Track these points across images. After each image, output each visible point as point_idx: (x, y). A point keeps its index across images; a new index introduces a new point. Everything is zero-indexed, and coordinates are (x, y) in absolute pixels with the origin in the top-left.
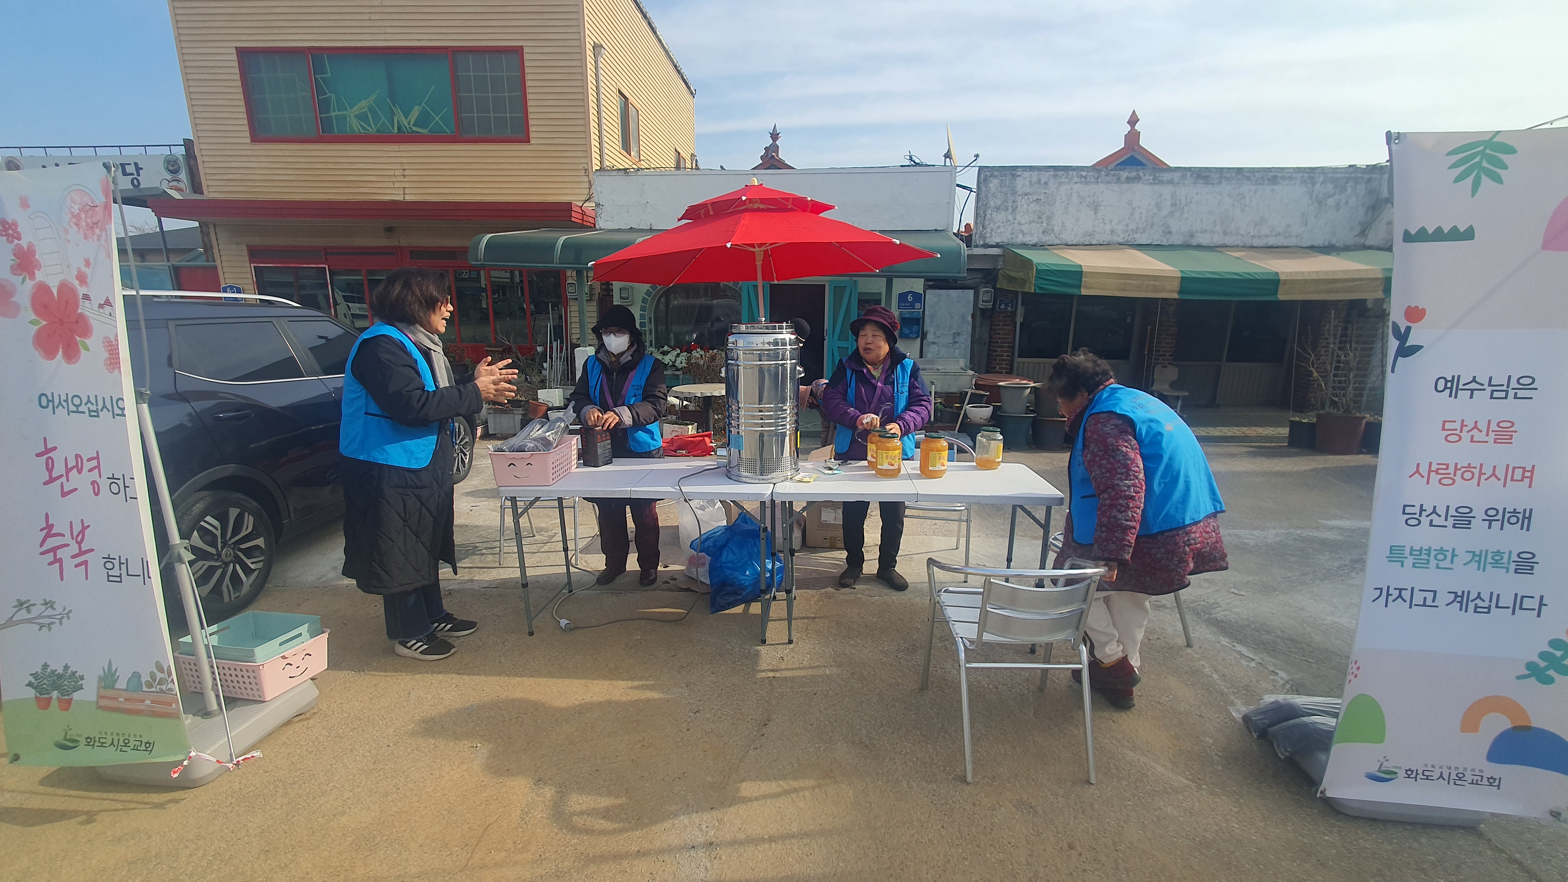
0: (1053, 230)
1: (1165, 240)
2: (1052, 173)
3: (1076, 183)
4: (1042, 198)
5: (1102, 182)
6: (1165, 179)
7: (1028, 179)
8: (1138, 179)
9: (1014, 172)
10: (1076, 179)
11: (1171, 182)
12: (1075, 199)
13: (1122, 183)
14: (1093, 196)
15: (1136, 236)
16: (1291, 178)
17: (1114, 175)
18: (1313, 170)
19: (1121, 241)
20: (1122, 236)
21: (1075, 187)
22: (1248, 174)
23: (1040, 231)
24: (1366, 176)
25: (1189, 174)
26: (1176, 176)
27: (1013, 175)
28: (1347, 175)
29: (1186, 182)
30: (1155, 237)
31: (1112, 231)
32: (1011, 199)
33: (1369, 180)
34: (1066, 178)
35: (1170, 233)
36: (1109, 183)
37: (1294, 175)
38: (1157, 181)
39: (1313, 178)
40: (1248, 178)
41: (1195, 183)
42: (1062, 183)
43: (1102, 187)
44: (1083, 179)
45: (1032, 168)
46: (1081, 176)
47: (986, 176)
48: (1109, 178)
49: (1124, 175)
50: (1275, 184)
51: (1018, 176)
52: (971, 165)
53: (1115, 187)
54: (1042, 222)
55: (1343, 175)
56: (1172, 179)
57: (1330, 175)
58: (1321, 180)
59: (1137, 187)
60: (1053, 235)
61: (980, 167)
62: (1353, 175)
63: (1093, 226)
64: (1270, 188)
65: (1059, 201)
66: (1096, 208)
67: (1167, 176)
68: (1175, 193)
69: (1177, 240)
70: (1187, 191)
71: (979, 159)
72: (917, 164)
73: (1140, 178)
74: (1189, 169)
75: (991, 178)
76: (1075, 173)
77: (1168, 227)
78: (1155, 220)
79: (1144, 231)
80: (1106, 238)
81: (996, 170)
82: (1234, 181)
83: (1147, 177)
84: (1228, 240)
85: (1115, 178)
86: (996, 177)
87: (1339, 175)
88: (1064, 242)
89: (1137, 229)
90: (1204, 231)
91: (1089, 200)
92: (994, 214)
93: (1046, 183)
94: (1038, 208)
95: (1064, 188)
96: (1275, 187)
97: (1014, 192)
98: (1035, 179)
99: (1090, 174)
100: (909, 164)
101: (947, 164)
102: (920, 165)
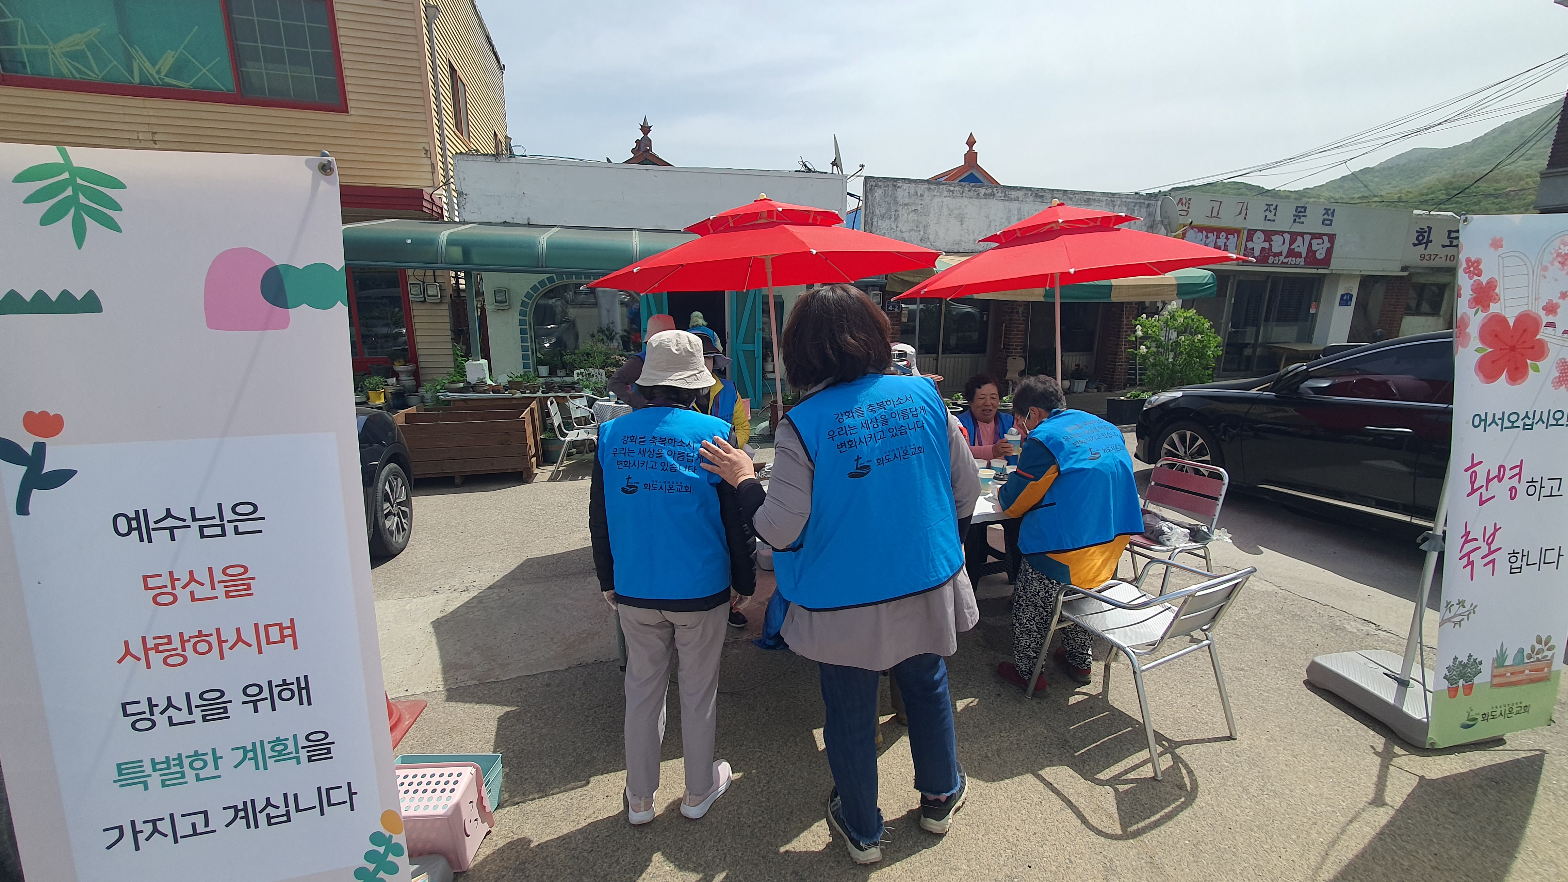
0: (930, 240)
2: (927, 186)
3: (945, 196)
4: (919, 208)
5: (967, 197)
6: (1013, 196)
7: (907, 191)
8: (993, 195)
9: (895, 183)
10: (946, 193)
11: (1017, 199)
12: (945, 210)
13: (981, 199)
14: (959, 209)
16: (1099, 201)
17: (975, 191)
18: (1114, 194)
21: (945, 199)
22: (1071, 196)
23: (919, 239)
24: (1147, 202)
25: (1030, 193)
26: (1021, 194)
27: (895, 186)
28: (1134, 201)
29: (1028, 200)
32: (893, 208)
33: (1149, 204)
34: (938, 191)
36: (971, 198)
37: (1101, 199)
38: (1006, 198)
39: (1114, 201)
40: (1071, 199)
41: (1034, 201)
42: (934, 195)
43: (965, 201)
44: (951, 194)
45: (910, 181)
46: (950, 191)
47: (872, 186)
48: (971, 194)
49: (982, 191)
50: (1089, 205)
51: (898, 187)
52: (857, 174)
53: (976, 201)
54: (920, 231)
55: (1132, 200)
57: (1124, 200)
58: (1119, 203)
59: (992, 202)
60: (929, 243)
61: (866, 177)
62: (1138, 201)
63: (961, 236)
65: (932, 212)
66: (961, 219)
67: (1014, 194)
68: (1020, 209)
70: (1030, 207)
71: (864, 169)
72: (810, 170)
73: (994, 195)
74: (1030, 189)
75: (876, 188)
76: (945, 188)
80: (972, 247)
81: (880, 181)
83: (1000, 194)
85: (976, 193)
86: (880, 186)
87: (1129, 200)
91: (956, 212)
92: (880, 222)
93: (922, 195)
94: (916, 218)
95: (936, 200)
97: (896, 203)
98: (912, 191)
99: (957, 189)
100: (803, 169)
101: (835, 171)
102: (814, 172)
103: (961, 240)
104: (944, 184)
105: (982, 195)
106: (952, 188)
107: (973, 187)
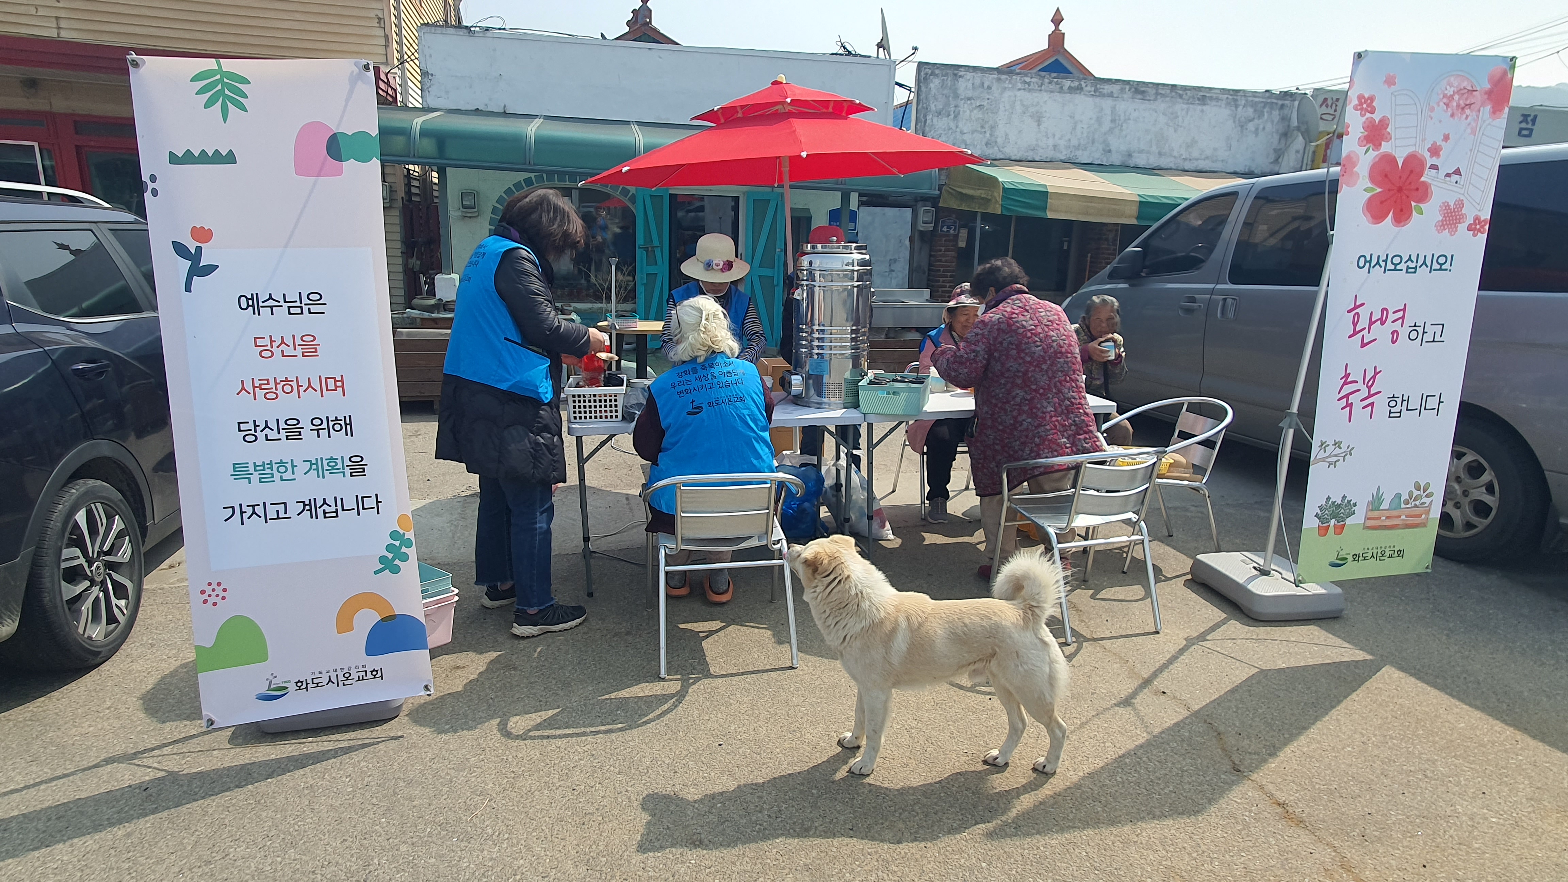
0: (996, 142)
1: (1105, 159)
2: (996, 76)
3: (1020, 89)
4: (985, 103)
5: (1046, 91)
6: (1105, 91)
7: (971, 82)
8: (1080, 89)
9: (956, 72)
10: (1020, 86)
11: (1111, 95)
12: (1018, 108)
13: (1065, 93)
14: (1036, 106)
15: (1079, 153)
16: (1217, 99)
17: (1057, 83)
18: (1237, 92)
19: (1063, 158)
20: (1064, 152)
21: (1019, 93)
22: (1181, 92)
23: (983, 143)
24: (1280, 102)
25: (1127, 87)
26: (1116, 88)
27: (955, 75)
28: (1263, 100)
29: (1125, 96)
30: (1096, 156)
31: (1055, 146)
32: (953, 103)
33: (1282, 106)
34: (1010, 83)
35: (1110, 151)
36: (1052, 92)
37: (1221, 96)
38: (1097, 94)
39: (1237, 100)
40: (1181, 96)
41: (1133, 98)
42: (1005, 88)
43: (1045, 96)
44: (1027, 86)
45: (975, 69)
46: (1025, 82)
47: (926, 74)
48: (1052, 87)
49: (1067, 83)
50: (1204, 104)
51: (960, 76)
52: (909, 59)
53: (1057, 96)
54: (985, 132)
55: (1261, 100)
56: (1112, 92)
57: (1250, 99)
58: (1243, 102)
59: (1079, 98)
60: (996, 148)
61: (920, 63)
62: (1269, 101)
63: (1037, 140)
64: (1199, 108)
65: (1002, 108)
66: (1039, 119)
67: (1107, 88)
68: (1114, 108)
69: (1116, 159)
70: (1127, 106)
71: (918, 53)
72: (850, 53)
73: (1082, 89)
74: (1128, 82)
75: (932, 77)
76: (1018, 78)
77: (1108, 145)
78: (1096, 137)
79: (1085, 149)
80: (1049, 154)
81: (938, 68)
82: (1168, 99)
83: (1089, 88)
84: (1163, 162)
85: (1060, 86)
86: (937, 75)
87: (1257, 99)
88: (1008, 157)
89: (1079, 145)
90: (1141, 152)
91: (1032, 109)
92: (935, 121)
93: (989, 88)
94: (981, 116)
95: (1007, 94)
96: (1205, 108)
97: (956, 96)
98: (978, 82)
99: (1034, 80)
100: (841, 52)
101: (881, 55)
102: (855, 55)
103: (1037, 145)
104: (1018, 74)
105: (1066, 88)
106: (1028, 79)
107: (1055, 78)
